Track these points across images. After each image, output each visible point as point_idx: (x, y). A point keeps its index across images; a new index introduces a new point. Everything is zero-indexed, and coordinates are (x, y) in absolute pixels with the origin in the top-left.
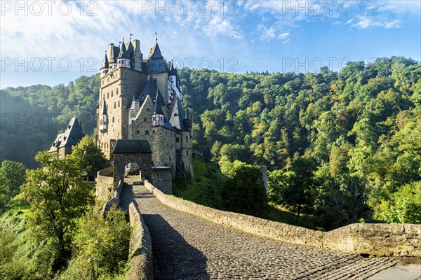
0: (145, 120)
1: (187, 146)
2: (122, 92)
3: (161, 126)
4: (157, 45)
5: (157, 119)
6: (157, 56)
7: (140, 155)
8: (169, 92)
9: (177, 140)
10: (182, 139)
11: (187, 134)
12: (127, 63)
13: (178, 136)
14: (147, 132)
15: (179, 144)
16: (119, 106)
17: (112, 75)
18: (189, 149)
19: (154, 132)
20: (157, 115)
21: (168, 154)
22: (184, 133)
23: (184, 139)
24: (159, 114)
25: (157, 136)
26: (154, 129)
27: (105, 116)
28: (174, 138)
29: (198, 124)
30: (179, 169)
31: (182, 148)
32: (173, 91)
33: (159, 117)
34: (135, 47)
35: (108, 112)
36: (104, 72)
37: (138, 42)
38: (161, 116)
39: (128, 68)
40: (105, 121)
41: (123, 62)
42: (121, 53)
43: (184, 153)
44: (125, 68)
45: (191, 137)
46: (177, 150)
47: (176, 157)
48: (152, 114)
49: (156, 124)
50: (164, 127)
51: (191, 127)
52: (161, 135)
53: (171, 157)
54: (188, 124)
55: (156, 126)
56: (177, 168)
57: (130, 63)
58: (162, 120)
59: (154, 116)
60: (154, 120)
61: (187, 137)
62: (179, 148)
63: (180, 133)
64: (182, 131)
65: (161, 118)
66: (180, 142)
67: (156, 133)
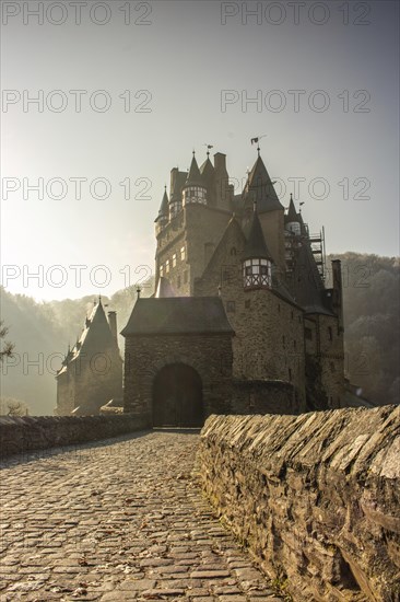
1: (332, 352)
3: (266, 288)
4: (260, 158)
5: (256, 270)
9: (307, 333)
10: (318, 334)
12: (200, 194)
13: (308, 324)
15: (311, 344)
16: (186, 282)
18: (337, 358)
20: (256, 262)
21: (284, 361)
23: (324, 334)
24: (260, 258)
25: (254, 314)
26: (247, 297)
28: (300, 328)
31: (319, 355)
33: (261, 267)
38: (264, 262)
39: (202, 205)
41: (192, 194)
42: (190, 177)
43: (326, 367)
45: (341, 330)
46: (307, 356)
47: (306, 374)
48: (243, 261)
49: (252, 284)
50: (272, 291)
51: (339, 306)
52: (265, 311)
53: (292, 373)
54: (332, 300)
55: (254, 288)
56: (308, 398)
57: (207, 196)
58: (266, 274)
59: (248, 263)
60: (247, 275)
61: (330, 328)
62: (312, 352)
63: (314, 317)
64: (319, 314)
65: (266, 267)
66: (314, 339)
67: (252, 305)
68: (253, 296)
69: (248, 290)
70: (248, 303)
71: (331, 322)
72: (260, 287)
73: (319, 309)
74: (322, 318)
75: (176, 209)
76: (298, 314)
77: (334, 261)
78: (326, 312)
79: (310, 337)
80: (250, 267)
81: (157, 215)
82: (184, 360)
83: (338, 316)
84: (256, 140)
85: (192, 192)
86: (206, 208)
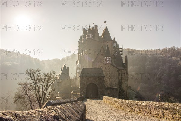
0: (101, 60)
3: (110, 64)
5: (108, 60)
9: (119, 74)
10: (121, 74)
12: (91, 36)
13: (120, 72)
16: (87, 59)
18: (126, 80)
20: (108, 58)
21: (114, 82)
23: (123, 75)
24: (109, 57)
26: (105, 66)
27: (80, 65)
30: (121, 91)
33: (109, 59)
36: (80, 43)
37: (96, 26)
38: (110, 58)
39: (91, 39)
40: (80, 67)
43: (123, 82)
45: (127, 73)
46: (119, 80)
47: (119, 85)
48: (105, 57)
49: (107, 63)
50: (111, 65)
51: (127, 67)
52: (110, 70)
53: (116, 84)
54: (125, 66)
55: (107, 64)
56: (119, 91)
57: (93, 37)
58: (110, 60)
59: (106, 58)
60: (105, 61)
61: (124, 73)
62: (120, 79)
63: (121, 70)
64: (122, 69)
65: (110, 59)
66: (121, 76)
67: (107, 68)
68: (107, 66)
69: (106, 64)
70: (105, 68)
71: (125, 71)
72: (109, 64)
73: (122, 68)
74: (123, 70)
75: (84, 39)
76: (117, 70)
77: (126, 56)
78: (123, 69)
80: (106, 59)
81: (79, 40)
82: (94, 83)
83: (126, 70)
84: (106, 22)
85: (89, 36)
86: (92, 40)
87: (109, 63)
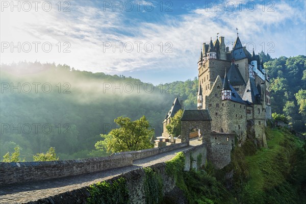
0: (216, 95)
1: (260, 117)
2: (210, 77)
3: (229, 100)
4: (238, 38)
5: (226, 94)
6: (238, 47)
7: (202, 122)
8: (251, 74)
10: (253, 111)
11: (260, 106)
12: (214, 55)
13: (248, 108)
14: (217, 105)
17: (204, 66)
18: (262, 119)
19: (223, 104)
20: (225, 91)
21: (237, 123)
22: (255, 106)
23: (256, 111)
24: (227, 90)
25: (225, 108)
26: (223, 102)
27: (201, 96)
28: (245, 110)
29: (293, 102)
30: (250, 136)
31: (254, 119)
32: (255, 73)
33: (227, 93)
34: (220, 42)
35: (203, 93)
36: (200, 64)
37: (222, 38)
38: (228, 91)
39: (214, 59)
40: (201, 100)
41: (211, 55)
42: (210, 48)
43: (256, 123)
44: (212, 59)
46: (248, 120)
47: (247, 127)
48: (222, 90)
50: (231, 100)
51: (263, 100)
52: (228, 107)
53: (241, 126)
54: (260, 99)
55: (225, 100)
56: (247, 135)
57: (217, 55)
58: (229, 95)
59: (223, 92)
60: (223, 95)
61: (259, 109)
62: (250, 118)
63: (252, 105)
64: (254, 104)
65: (229, 93)
66: (252, 114)
67: (224, 105)
69: (223, 100)
75: (205, 60)
76: (244, 106)
79: (250, 113)
83: (262, 104)
86: (216, 59)
87: (227, 98)
